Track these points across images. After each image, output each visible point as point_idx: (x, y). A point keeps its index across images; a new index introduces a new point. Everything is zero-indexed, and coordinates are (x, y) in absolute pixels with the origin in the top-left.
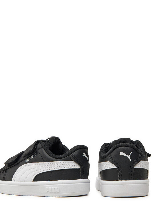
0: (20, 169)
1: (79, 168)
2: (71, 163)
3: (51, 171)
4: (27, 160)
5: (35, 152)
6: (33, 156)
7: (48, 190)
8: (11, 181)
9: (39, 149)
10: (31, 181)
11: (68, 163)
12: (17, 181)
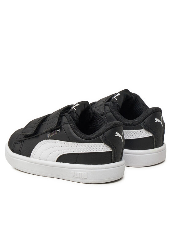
0: (41, 145)
1: (111, 150)
2: (101, 146)
3: (78, 154)
4: (49, 135)
5: (59, 126)
6: (57, 132)
7: (74, 175)
8: (30, 157)
9: (64, 124)
10: (54, 162)
11: (98, 146)
12: (36, 159)
